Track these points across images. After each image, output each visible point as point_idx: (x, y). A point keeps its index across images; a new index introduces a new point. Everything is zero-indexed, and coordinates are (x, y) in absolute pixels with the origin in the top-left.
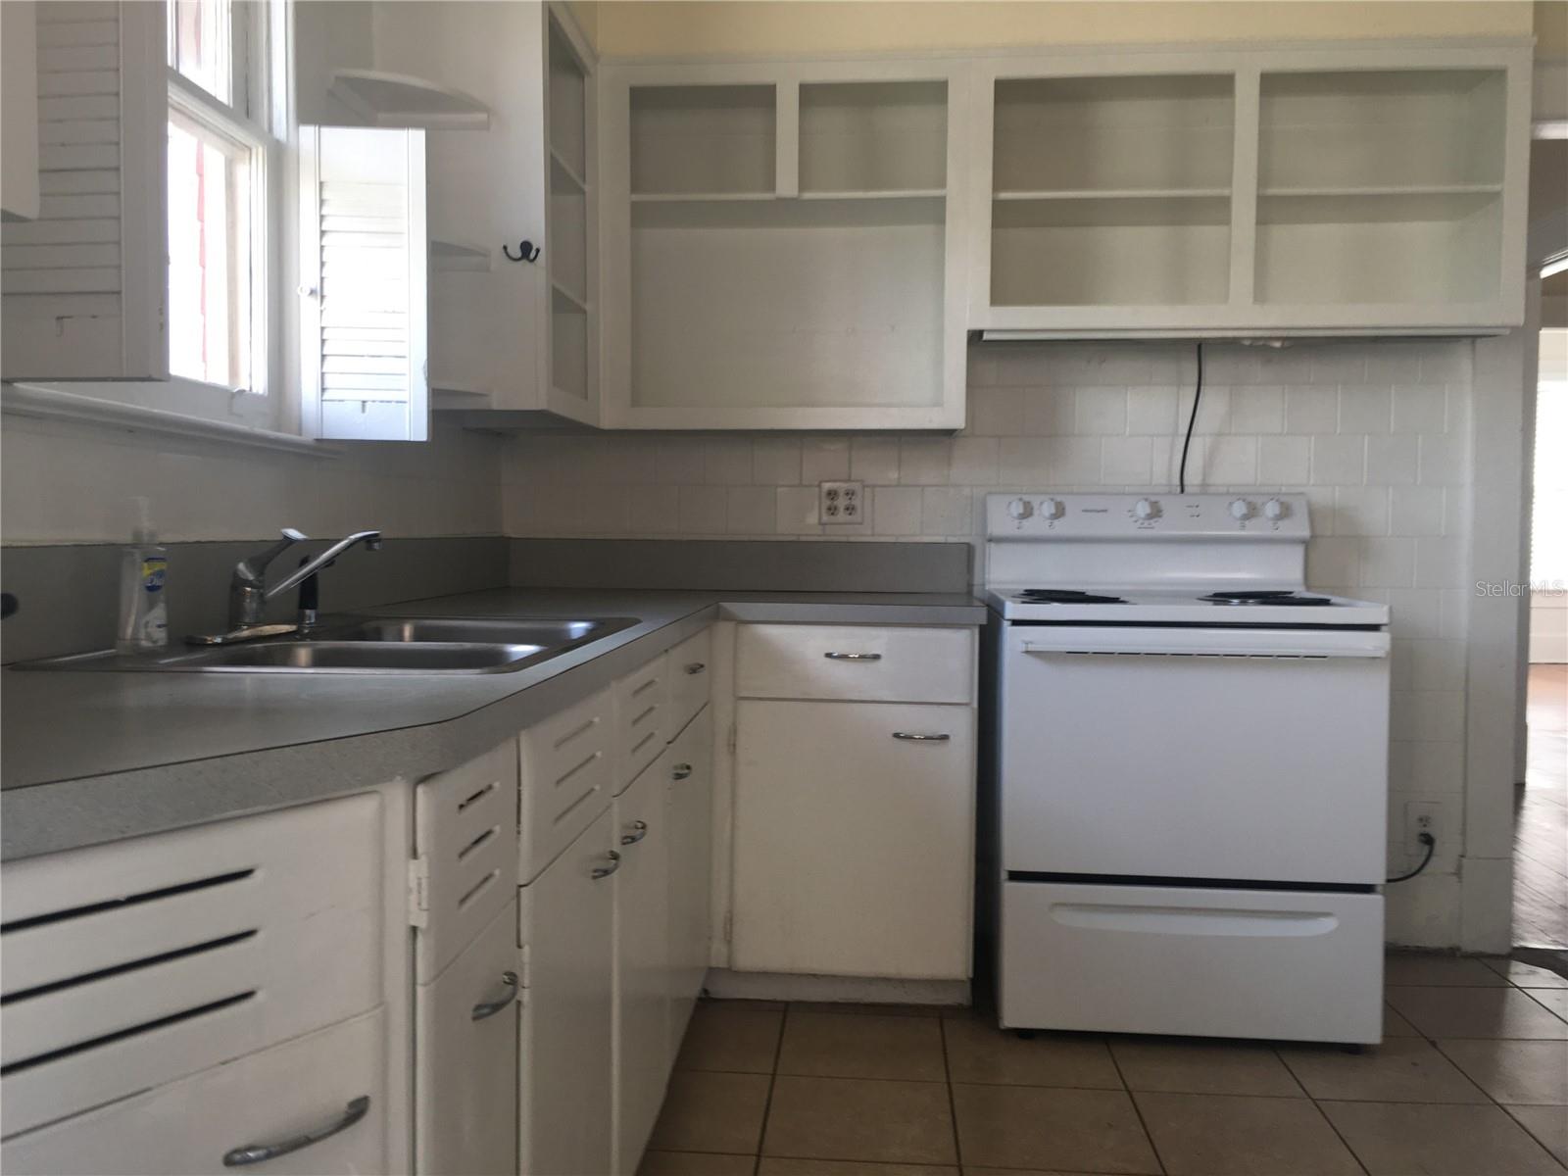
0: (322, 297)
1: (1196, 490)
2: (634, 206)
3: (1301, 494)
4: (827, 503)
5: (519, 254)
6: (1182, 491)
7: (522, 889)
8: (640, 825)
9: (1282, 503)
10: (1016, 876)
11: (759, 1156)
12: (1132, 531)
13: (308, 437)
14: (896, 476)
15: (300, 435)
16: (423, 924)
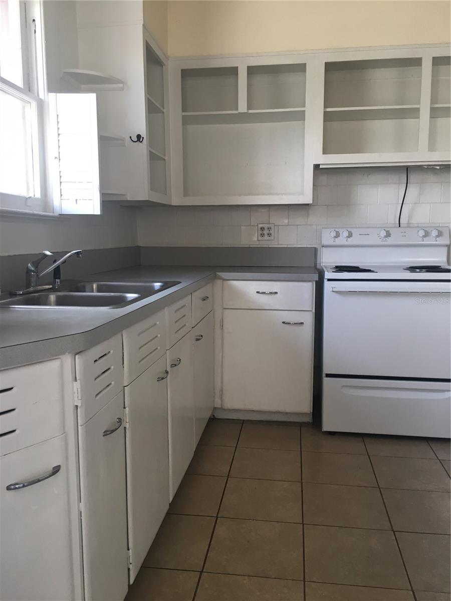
0: (60, 159)
1: (405, 225)
2: (183, 116)
3: (447, 227)
4: (260, 232)
5: (136, 140)
6: (400, 226)
7: (125, 388)
8: (179, 360)
9: (439, 231)
10: (328, 375)
11: (228, 477)
12: (380, 243)
13: (56, 214)
14: (287, 221)
15: (53, 213)
16: (79, 405)
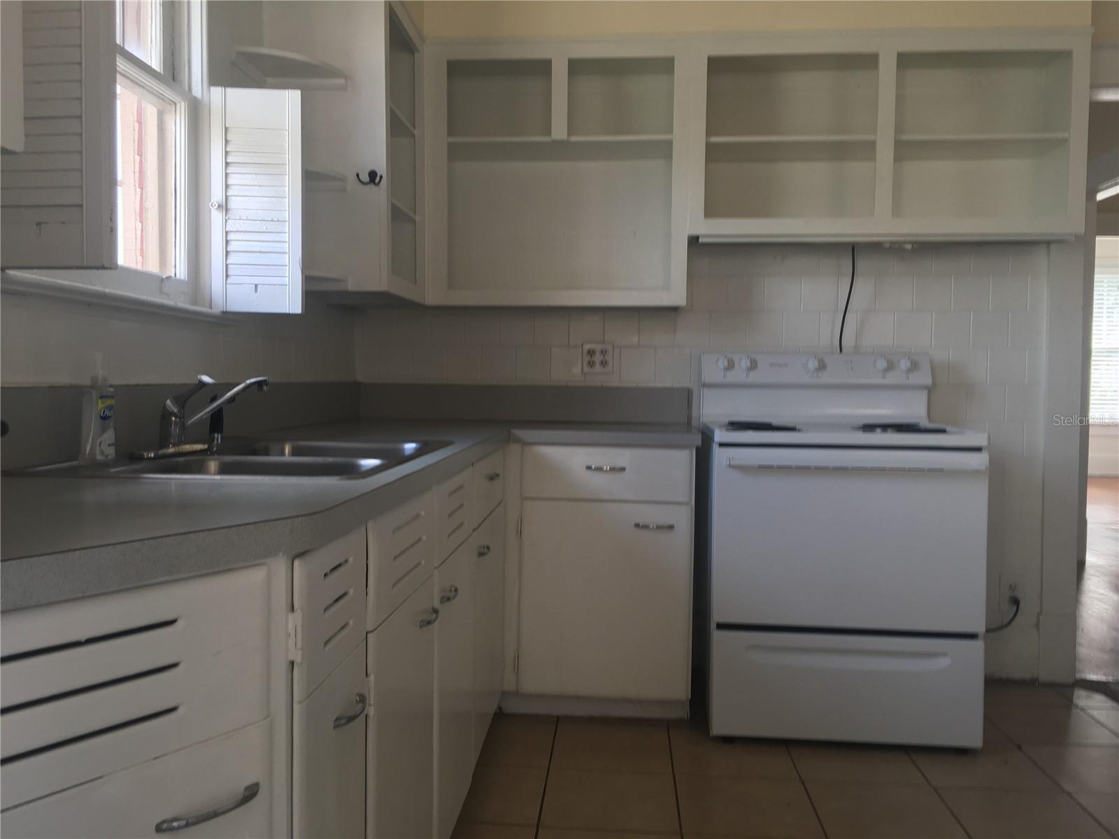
0: (227, 210)
1: (852, 350)
2: (450, 146)
3: (926, 353)
4: (587, 358)
5: (368, 180)
6: (841, 351)
7: (369, 635)
8: (453, 589)
9: (912, 360)
10: (721, 626)
11: (538, 826)
12: (807, 380)
14: (637, 339)
15: (211, 308)
16: (298, 659)
